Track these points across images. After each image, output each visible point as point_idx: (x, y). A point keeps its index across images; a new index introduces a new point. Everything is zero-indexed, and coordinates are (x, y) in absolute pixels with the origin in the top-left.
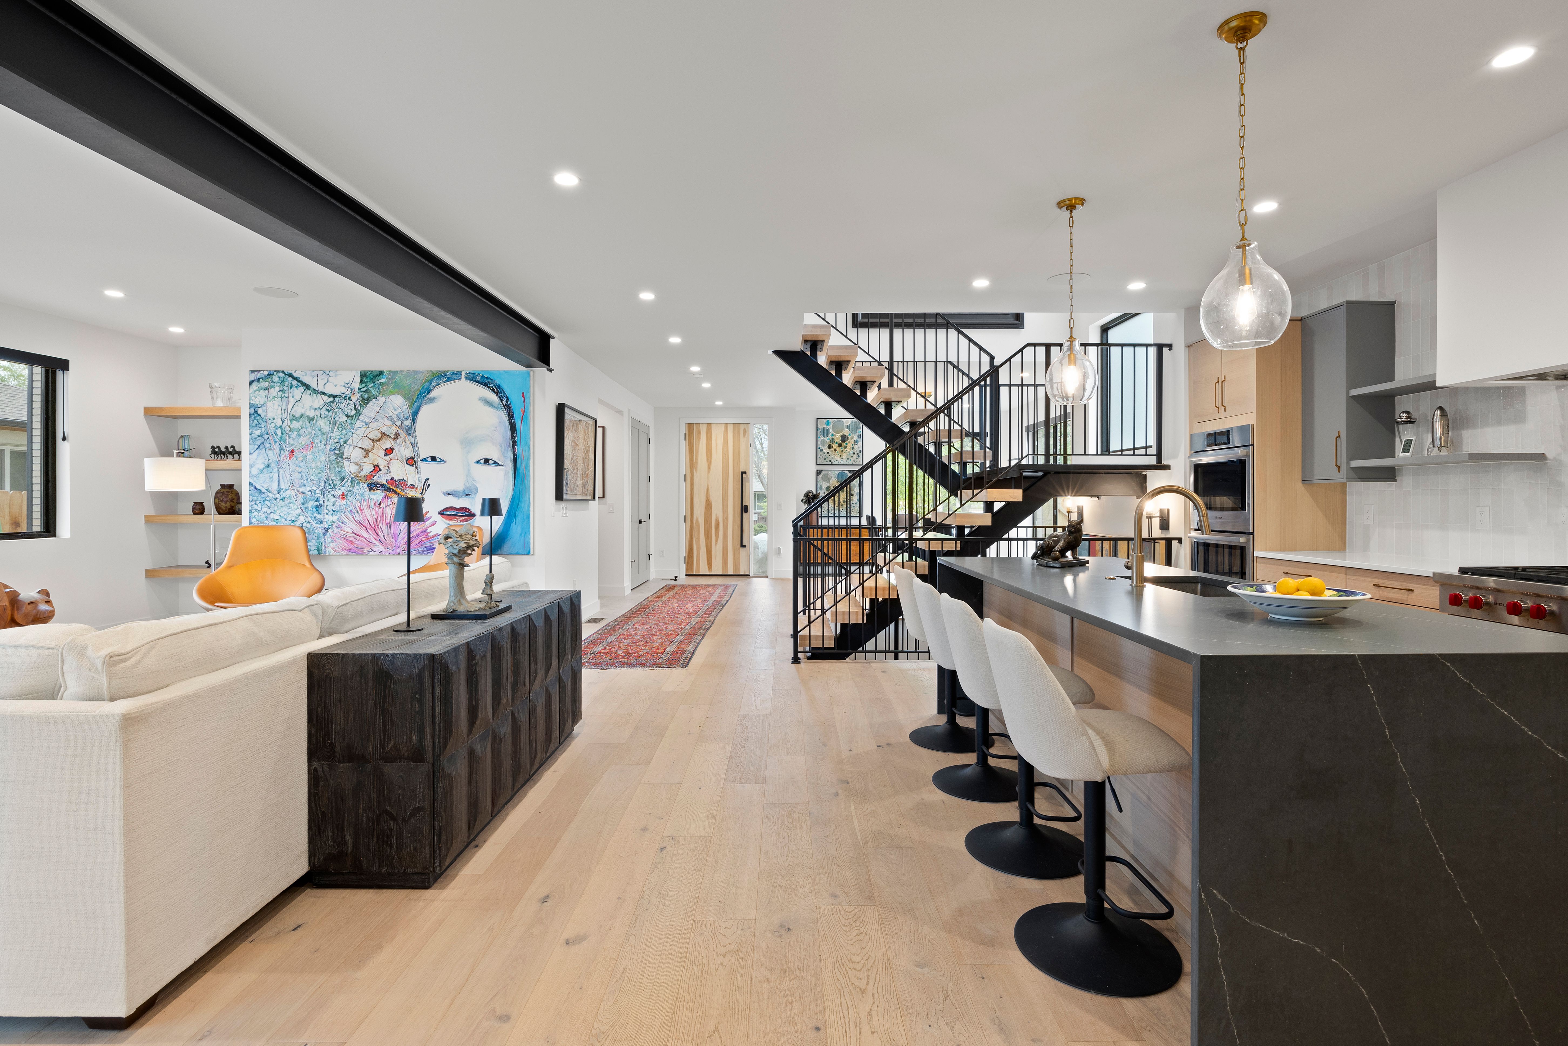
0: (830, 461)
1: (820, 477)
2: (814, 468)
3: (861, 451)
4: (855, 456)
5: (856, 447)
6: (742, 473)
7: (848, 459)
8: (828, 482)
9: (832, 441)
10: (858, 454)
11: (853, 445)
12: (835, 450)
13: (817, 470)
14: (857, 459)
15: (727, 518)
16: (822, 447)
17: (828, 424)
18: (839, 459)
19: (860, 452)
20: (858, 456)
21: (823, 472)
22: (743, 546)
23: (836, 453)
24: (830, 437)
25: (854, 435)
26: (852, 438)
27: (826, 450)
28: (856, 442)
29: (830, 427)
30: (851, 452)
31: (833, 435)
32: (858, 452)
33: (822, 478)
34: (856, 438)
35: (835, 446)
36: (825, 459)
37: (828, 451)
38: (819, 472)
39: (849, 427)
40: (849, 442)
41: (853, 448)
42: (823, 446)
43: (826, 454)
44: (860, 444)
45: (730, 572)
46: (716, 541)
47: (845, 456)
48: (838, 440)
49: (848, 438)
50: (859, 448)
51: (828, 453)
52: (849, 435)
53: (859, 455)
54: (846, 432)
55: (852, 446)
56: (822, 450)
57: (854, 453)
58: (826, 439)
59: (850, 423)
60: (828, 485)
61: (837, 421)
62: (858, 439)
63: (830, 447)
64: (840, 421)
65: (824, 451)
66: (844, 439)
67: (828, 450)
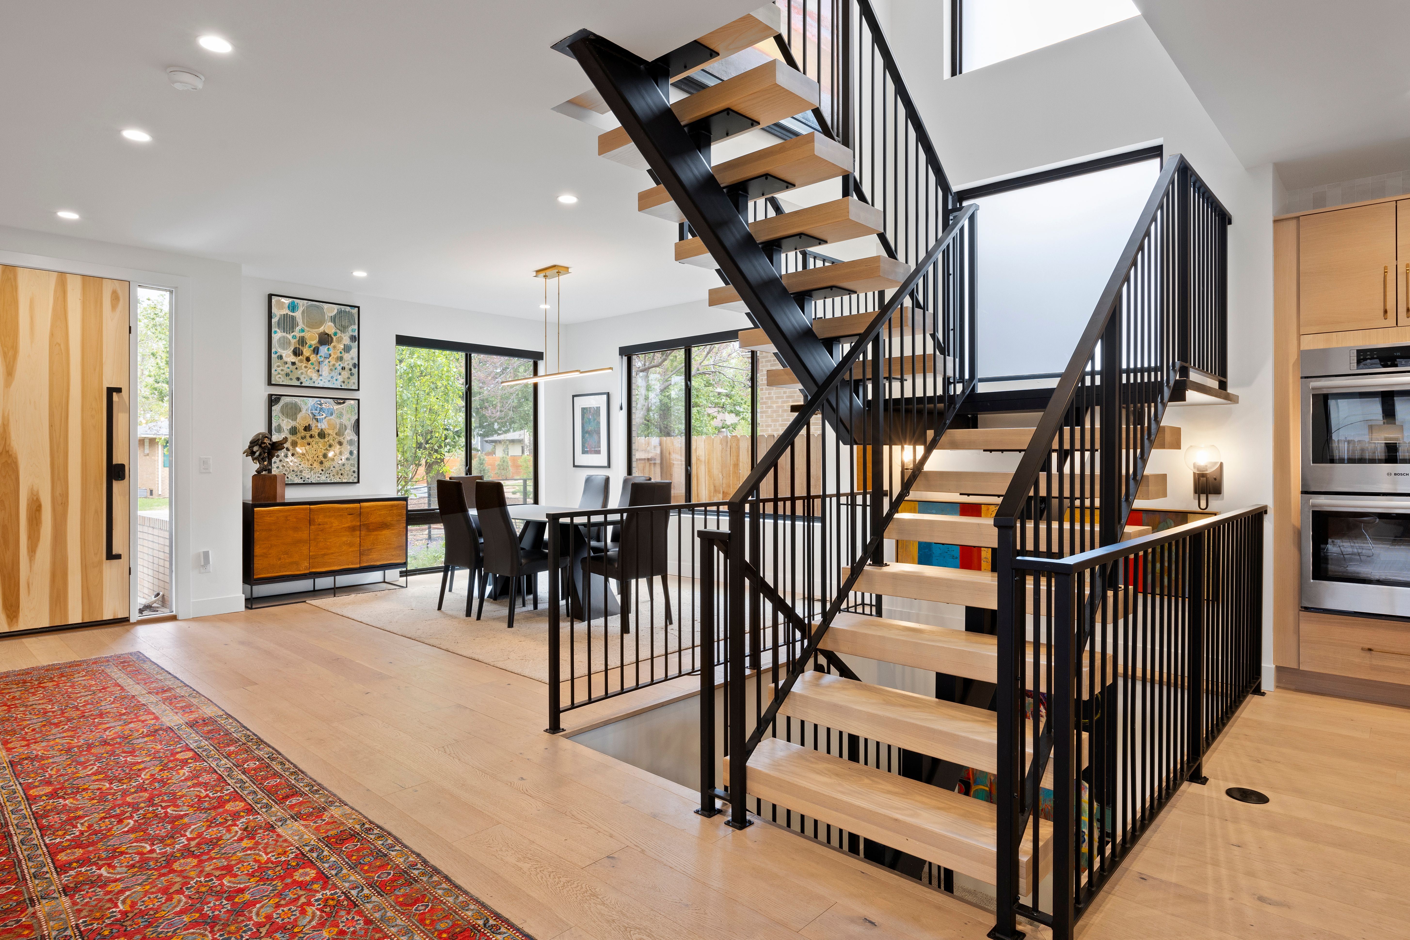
0: (298, 379)
1: (276, 409)
2: (263, 392)
3: (357, 365)
4: (346, 374)
5: (346, 356)
6: (111, 391)
7: (332, 377)
8: (295, 419)
9: (302, 341)
10: (351, 370)
11: (341, 353)
12: (308, 359)
13: (271, 395)
14: (349, 378)
15: (65, 495)
16: (281, 352)
17: (293, 308)
18: (314, 376)
19: (355, 367)
20: (352, 374)
21: (284, 400)
22: (111, 556)
23: (309, 365)
24: (297, 333)
25: (343, 335)
26: (340, 341)
27: (289, 358)
28: (347, 349)
29: (298, 314)
30: (337, 365)
31: (303, 331)
32: (351, 366)
33: (282, 411)
34: (346, 340)
35: (307, 352)
36: (287, 375)
37: (293, 361)
38: (273, 400)
39: (333, 319)
40: (334, 347)
41: (341, 359)
42: (284, 349)
43: (289, 365)
44: (354, 352)
45: (75, 617)
46: (32, 550)
47: (325, 370)
48: (312, 338)
49: (332, 339)
50: (352, 359)
51: (293, 364)
52: (335, 334)
53: (353, 371)
54: (329, 327)
55: (340, 355)
56: (281, 357)
57: (343, 368)
58: (290, 336)
59: (335, 311)
60: (293, 423)
61: (312, 306)
62: (352, 344)
63: (297, 353)
64: (317, 307)
65: (285, 359)
66: (325, 339)
67: (293, 359)
